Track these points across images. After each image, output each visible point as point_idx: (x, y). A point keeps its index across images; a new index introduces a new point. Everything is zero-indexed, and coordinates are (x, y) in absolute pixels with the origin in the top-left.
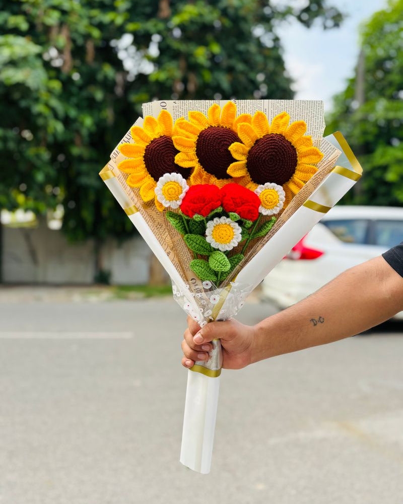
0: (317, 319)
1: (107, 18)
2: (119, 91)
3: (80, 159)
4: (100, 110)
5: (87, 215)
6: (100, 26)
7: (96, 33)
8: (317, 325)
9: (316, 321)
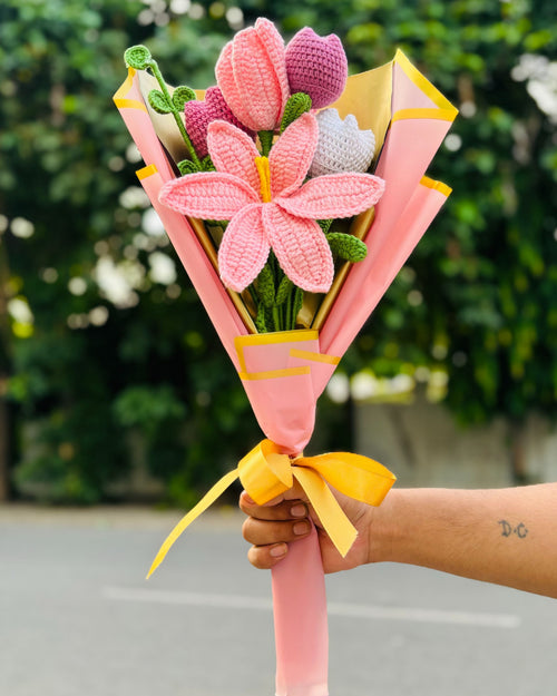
0: (514, 525)
1: (492, 34)
2: (522, 154)
3: (460, 280)
4: (488, 190)
5: (486, 377)
6: (482, 50)
7: (475, 63)
8: (511, 536)
9: (510, 529)
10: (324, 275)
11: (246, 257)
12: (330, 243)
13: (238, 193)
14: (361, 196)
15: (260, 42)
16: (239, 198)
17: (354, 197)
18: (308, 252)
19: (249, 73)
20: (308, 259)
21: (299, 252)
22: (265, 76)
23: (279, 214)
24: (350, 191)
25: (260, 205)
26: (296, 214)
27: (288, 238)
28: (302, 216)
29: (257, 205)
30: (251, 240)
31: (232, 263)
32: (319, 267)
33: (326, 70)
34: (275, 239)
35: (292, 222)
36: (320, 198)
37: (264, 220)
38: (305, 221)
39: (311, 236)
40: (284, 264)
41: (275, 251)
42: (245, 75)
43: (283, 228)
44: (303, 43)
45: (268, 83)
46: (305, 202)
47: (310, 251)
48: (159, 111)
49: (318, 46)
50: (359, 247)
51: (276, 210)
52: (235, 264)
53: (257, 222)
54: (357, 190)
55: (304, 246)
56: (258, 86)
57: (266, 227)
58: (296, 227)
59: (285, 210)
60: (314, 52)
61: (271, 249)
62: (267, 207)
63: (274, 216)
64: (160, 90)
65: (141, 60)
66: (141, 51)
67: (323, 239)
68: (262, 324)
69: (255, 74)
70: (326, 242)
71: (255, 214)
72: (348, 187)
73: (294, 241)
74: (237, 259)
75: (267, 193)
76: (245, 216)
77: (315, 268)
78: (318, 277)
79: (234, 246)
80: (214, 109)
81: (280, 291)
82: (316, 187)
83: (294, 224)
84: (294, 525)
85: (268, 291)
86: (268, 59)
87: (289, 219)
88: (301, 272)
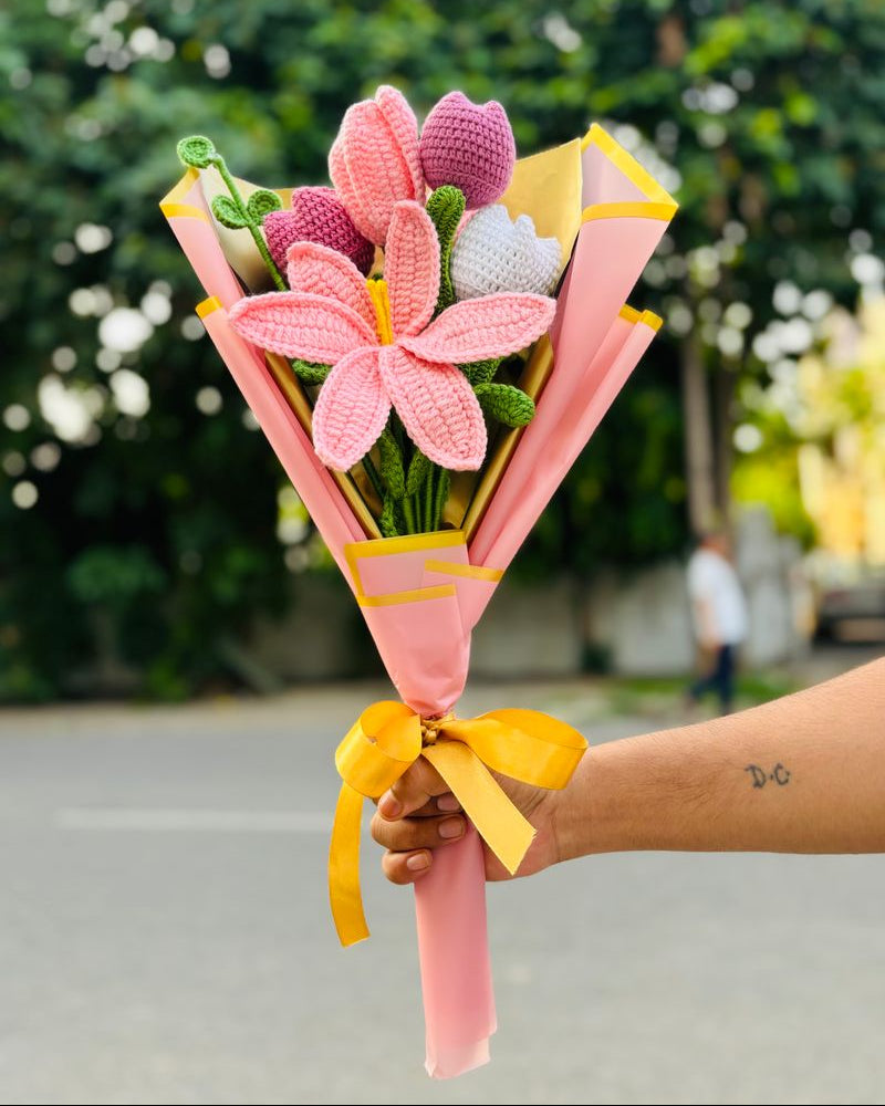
0: (768, 768)
8: (766, 786)
9: (764, 776)
10: (472, 444)
11: (355, 422)
12: (481, 398)
13: (345, 327)
14: (521, 324)
15: (382, 117)
16: (346, 335)
17: (511, 326)
18: (447, 412)
19: (367, 160)
20: (448, 422)
21: (435, 412)
22: (390, 164)
23: (405, 359)
24: (505, 319)
25: (378, 348)
26: (429, 359)
27: (418, 393)
28: (438, 360)
29: (371, 349)
30: (362, 398)
31: (333, 431)
32: (464, 433)
33: (481, 152)
34: (398, 397)
35: (424, 370)
36: (462, 333)
37: (382, 368)
38: (440, 367)
39: (450, 389)
40: (413, 431)
41: (400, 413)
42: (360, 163)
43: (410, 379)
44: (448, 113)
45: (394, 173)
46: (441, 341)
47: (451, 409)
48: (229, 225)
49: (470, 116)
50: (522, 402)
51: (400, 354)
52: (338, 432)
53: (372, 373)
54: (516, 317)
55: (441, 403)
56: (381, 178)
57: (385, 378)
58: (429, 376)
59: (412, 354)
60: (464, 125)
61: (393, 410)
62: (385, 352)
63: (398, 362)
64: (230, 196)
65: (201, 155)
66: (201, 143)
67: (470, 393)
68: (389, 523)
69: (375, 160)
70: (474, 397)
71: (369, 362)
72: (502, 314)
73: (427, 397)
74: (341, 425)
75: (386, 332)
76: (353, 364)
77: (459, 435)
78: (465, 448)
79: (335, 406)
80: (303, 223)
81: (411, 473)
82: (456, 317)
83: (426, 373)
84: (439, 823)
85: (393, 473)
86: (394, 140)
87: (419, 366)
88: (438, 441)
